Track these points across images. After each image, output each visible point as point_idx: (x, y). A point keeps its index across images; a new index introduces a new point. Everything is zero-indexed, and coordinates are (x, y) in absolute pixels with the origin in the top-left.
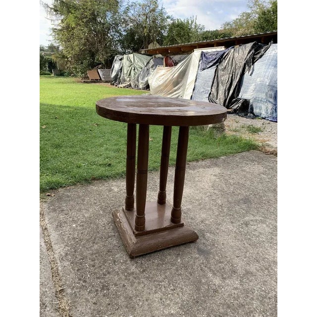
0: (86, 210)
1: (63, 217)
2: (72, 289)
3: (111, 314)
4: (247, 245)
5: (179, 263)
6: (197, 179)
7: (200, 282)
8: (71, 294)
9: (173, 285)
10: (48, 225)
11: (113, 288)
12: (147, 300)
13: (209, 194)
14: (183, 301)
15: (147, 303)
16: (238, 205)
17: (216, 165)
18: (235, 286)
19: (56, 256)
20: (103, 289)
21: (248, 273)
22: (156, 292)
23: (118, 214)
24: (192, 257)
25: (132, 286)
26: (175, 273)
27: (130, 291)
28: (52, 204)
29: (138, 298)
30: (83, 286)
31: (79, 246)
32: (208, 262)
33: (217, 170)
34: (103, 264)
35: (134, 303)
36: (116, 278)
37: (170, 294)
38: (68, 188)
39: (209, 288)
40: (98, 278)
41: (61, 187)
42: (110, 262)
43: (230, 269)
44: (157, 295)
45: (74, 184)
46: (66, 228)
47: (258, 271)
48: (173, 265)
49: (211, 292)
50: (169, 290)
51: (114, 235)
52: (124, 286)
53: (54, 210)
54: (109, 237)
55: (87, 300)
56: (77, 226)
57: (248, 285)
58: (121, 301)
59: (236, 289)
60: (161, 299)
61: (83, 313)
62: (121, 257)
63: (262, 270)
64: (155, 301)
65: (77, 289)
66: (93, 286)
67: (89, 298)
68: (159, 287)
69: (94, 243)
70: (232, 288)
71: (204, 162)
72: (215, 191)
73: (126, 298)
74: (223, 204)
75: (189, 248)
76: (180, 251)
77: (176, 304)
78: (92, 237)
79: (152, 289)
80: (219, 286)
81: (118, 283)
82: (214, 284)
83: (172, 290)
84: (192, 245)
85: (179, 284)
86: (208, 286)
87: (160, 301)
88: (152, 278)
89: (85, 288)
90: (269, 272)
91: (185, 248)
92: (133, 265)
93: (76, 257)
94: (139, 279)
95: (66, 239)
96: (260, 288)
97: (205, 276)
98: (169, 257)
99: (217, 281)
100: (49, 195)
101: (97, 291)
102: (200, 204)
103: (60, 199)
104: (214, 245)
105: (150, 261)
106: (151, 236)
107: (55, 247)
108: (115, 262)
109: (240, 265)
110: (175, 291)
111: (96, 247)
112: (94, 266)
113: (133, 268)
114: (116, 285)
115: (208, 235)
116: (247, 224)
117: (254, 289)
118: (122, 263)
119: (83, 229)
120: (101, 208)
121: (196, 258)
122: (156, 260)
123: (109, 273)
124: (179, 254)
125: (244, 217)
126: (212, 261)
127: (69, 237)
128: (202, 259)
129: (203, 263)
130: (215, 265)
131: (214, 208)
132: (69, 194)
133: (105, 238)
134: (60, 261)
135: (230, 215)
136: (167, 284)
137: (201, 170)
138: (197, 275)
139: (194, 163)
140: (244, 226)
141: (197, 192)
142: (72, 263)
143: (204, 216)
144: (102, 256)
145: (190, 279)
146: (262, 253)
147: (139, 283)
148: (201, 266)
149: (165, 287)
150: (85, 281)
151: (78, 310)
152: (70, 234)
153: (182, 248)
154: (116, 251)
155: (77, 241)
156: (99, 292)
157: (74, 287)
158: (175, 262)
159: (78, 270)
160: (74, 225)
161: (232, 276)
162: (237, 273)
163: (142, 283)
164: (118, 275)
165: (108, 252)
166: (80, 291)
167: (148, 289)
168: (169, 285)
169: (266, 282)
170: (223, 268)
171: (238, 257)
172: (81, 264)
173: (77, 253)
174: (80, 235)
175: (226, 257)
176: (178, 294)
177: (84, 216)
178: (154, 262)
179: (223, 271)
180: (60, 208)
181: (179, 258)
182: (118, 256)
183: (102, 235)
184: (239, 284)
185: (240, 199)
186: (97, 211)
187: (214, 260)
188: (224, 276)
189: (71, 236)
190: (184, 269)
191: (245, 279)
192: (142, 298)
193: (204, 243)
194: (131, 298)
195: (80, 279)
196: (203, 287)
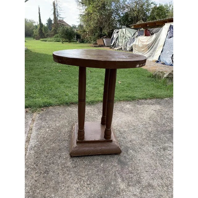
0: (59, 121)
1: (44, 124)
3: (42, 190)
4: (158, 164)
5: (101, 166)
6: (140, 112)
7: (110, 183)
9: (90, 181)
10: (34, 127)
11: (51, 173)
12: (68, 187)
13: (144, 123)
14: (91, 194)
15: (67, 189)
16: (164, 134)
17: (159, 104)
18: (135, 193)
19: (29, 146)
20: (45, 173)
21: (150, 185)
22: (76, 183)
23: (74, 127)
24: (112, 164)
25: (63, 175)
26: (95, 173)
27: (61, 178)
28: (42, 115)
29: (63, 184)
31: (44, 143)
32: (122, 170)
33: (158, 107)
34: (53, 157)
35: (59, 187)
36: (56, 167)
37: (85, 187)
38: (55, 107)
39: (114, 189)
40: (45, 165)
41: (51, 106)
42: (57, 156)
43: (137, 180)
44: (76, 185)
45: (59, 105)
46: (43, 131)
47: (159, 186)
48: (96, 167)
49: (115, 193)
50: (86, 183)
51: (68, 140)
52: (58, 174)
53: (41, 119)
54: (64, 140)
55: (33, 178)
56: (49, 131)
57: (146, 195)
58: (52, 184)
59: (135, 195)
60: (77, 189)
62: (65, 155)
63: (162, 186)
64: (73, 189)
65: (30, 169)
66: (40, 169)
67: (34, 176)
69: (54, 142)
70: (132, 194)
71: (150, 101)
72: (150, 122)
73: (55, 182)
74: (151, 131)
75: (113, 158)
76: (106, 158)
77: (86, 195)
78: (54, 138)
79: (75, 181)
80: (122, 190)
81: (55, 171)
82: (120, 188)
83: (88, 184)
84: (116, 156)
85: (94, 181)
87: (76, 190)
88: (78, 173)
89: (35, 169)
90: (168, 189)
91: (110, 157)
92: (70, 161)
93: (39, 149)
94: (70, 171)
95: (39, 137)
97: (115, 180)
98: (96, 161)
99: (123, 186)
100: (42, 110)
101: (41, 173)
102: (134, 129)
103: (47, 113)
104: (132, 159)
105: (82, 161)
106: (87, 145)
107: (31, 141)
109: (146, 178)
110: (89, 186)
111: (54, 145)
112: (46, 157)
113: (69, 163)
114: (54, 172)
115: (131, 151)
116: (164, 149)
118: (64, 159)
119: (52, 133)
120: (68, 121)
121: (115, 166)
122: (86, 161)
123: (53, 163)
124: (104, 161)
125: (165, 143)
126: (125, 170)
127: (41, 136)
128: (119, 168)
129: (118, 171)
130: (127, 174)
131: (144, 133)
132: (54, 110)
133: (62, 141)
134: (29, 150)
135: (154, 140)
136: (86, 179)
137: (146, 106)
138: (110, 178)
139: (143, 101)
140: (162, 150)
141: (136, 120)
142: (35, 152)
143: (133, 137)
144: (54, 152)
145: (103, 179)
146: (168, 173)
147: (68, 174)
148: (115, 172)
149: (84, 181)
150: (37, 165)
153: (108, 157)
154: (64, 150)
155: (45, 140)
157: (29, 167)
158: (98, 165)
159: (36, 158)
160: (47, 130)
161: (136, 185)
162: (141, 183)
163: (71, 174)
164: (58, 166)
165: (59, 150)
166: (31, 171)
167: (72, 180)
168: (87, 181)
169: (162, 196)
170: (132, 178)
171: (147, 172)
172: (40, 154)
173: (41, 147)
174: (48, 136)
175: (137, 170)
176: (90, 188)
177: (56, 125)
178: (84, 163)
179: (131, 179)
180: (45, 118)
181: (103, 163)
182: (63, 154)
183: (61, 138)
184: (139, 192)
185: (167, 130)
186: (65, 123)
187: (127, 170)
188: (130, 184)
189: (43, 136)
190: (103, 172)
191: (145, 190)
192: (66, 185)
193: (125, 157)
194: (59, 183)
195: (35, 163)
196: (111, 188)
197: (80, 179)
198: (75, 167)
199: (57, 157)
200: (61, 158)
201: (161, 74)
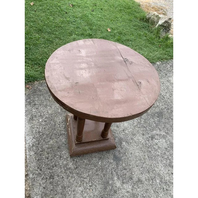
0: (50, 106)
1: (35, 111)
2: (33, 175)
4: (146, 157)
5: (99, 165)
7: (108, 183)
8: (32, 179)
9: (91, 182)
11: (56, 178)
12: (74, 191)
14: (94, 196)
15: (73, 193)
16: (153, 118)
18: (128, 190)
20: (50, 178)
21: (140, 181)
22: (80, 186)
23: (69, 120)
24: (108, 161)
25: (67, 178)
26: (95, 173)
27: (66, 183)
28: (29, 96)
29: (69, 189)
30: (39, 173)
31: (41, 140)
32: (117, 167)
34: (54, 158)
35: (66, 191)
36: (59, 170)
37: (88, 189)
38: (41, 82)
39: (112, 188)
40: (49, 169)
41: (36, 80)
42: (58, 156)
43: (129, 176)
44: (80, 188)
46: (35, 122)
47: (146, 180)
48: (95, 166)
49: (112, 192)
50: (88, 185)
51: (64, 134)
52: (63, 177)
53: (30, 103)
54: (61, 135)
55: (40, 185)
56: (42, 122)
57: (136, 191)
58: (59, 189)
59: (128, 192)
60: (82, 192)
61: (37, 194)
62: (65, 154)
63: (149, 180)
64: (78, 192)
65: (36, 175)
66: (45, 174)
67: (42, 183)
68: (83, 183)
69: (51, 138)
70: (126, 191)
73: (62, 187)
75: (109, 153)
76: (102, 154)
78: (50, 133)
79: (78, 183)
80: (118, 189)
81: (60, 175)
82: (116, 186)
84: (111, 151)
85: (95, 182)
86: (112, 187)
88: (81, 174)
89: (40, 175)
90: (153, 182)
91: (106, 152)
92: (71, 162)
93: (38, 149)
94: (73, 174)
95: (34, 132)
96: (142, 194)
97: (112, 179)
98: (94, 159)
99: (118, 184)
101: (47, 178)
103: (35, 92)
104: (125, 153)
105: (82, 160)
108: (61, 157)
109: (136, 173)
110: (91, 187)
112: (48, 158)
113: (71, 165)
114: (58, 176)
115: (124, 143)
116: (152, 138)
117: (139, 195)
118: (65, 159)
119: (46, 125)
121: (111, 163)
122: (86, 160)
123: (56, 166)
124: (101, 158)
125: (153, 130)
126: (120, 167)
127: (36, 130)
128: (114, 165)
129: (114, 168)
130: (121, 171)
132: (41, 88)
133: (58, 135)
134: (29, 150)
135: (144, 127)
136: (88, 181)
138: (108, 177)
140: (150, 139)
142: (35, 153)
144: (54, 151)
145: (102, 179)
146: (154, 165)
147: (72, 177)
148: (112, 170)
149: (86, 183)
150: (41, 170)
151: (34, 191)
152: (37, 128)
153: (104, 153)
154: (63, 148)
155: (41, 135)
156: (48, 180)
157: (34, 173)
158: (97, 164)
159: (38, 160)
161: (129, 181)
162: (133, 180)
163: (74, 177)
164: (61, 168)
165: (58, 148)
166: (37, 177)
167: (76, 183)
168: (89, 182)
169: (148, 190)
170: (125, 174)
171: (137, 166)
172: (40, 155)
173: (39, 146)
174: (43, 130)
175: (130, 165)
176: (92, 190)
177: (48, 112)
178: (84, 162)
179: (124, 176)
180: (34, 101)
181: (100, 161)
182: (63, 152)
183: (57, 132)
184: (131, 189)
185: (156, 112)
186: (57, 109)
187: (121, 166)
188: (124, 181)
189: (38, 130)
190: (101, 171)
191: (136, 186)
192: (71, 189)
193: (119, 151)
194: (65, 187)
195: (38, 168)
196: (109, 188)
197: (82, 181)
198: (77, 168)
199: (58, 158)
200: (61, 159)
201: (156, 19)
